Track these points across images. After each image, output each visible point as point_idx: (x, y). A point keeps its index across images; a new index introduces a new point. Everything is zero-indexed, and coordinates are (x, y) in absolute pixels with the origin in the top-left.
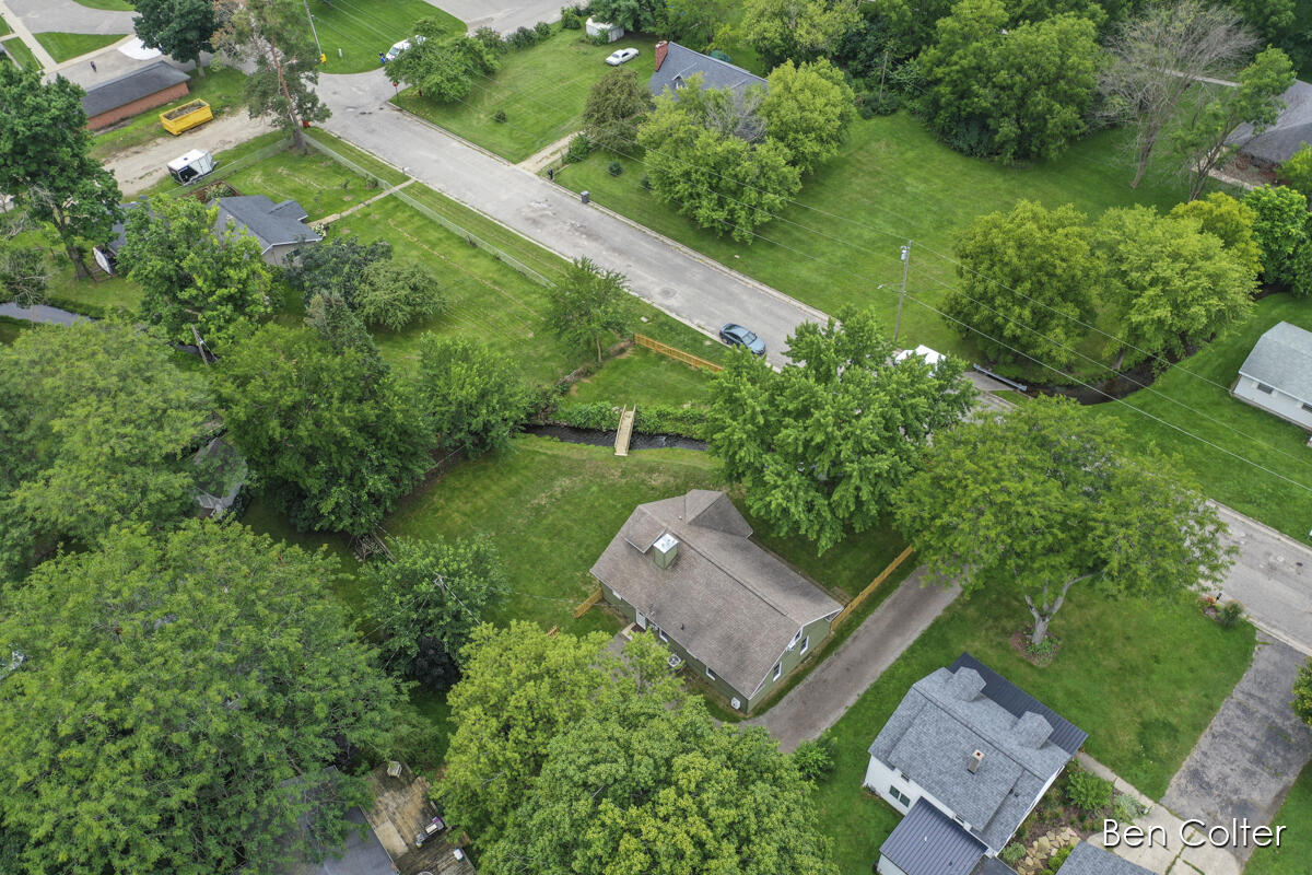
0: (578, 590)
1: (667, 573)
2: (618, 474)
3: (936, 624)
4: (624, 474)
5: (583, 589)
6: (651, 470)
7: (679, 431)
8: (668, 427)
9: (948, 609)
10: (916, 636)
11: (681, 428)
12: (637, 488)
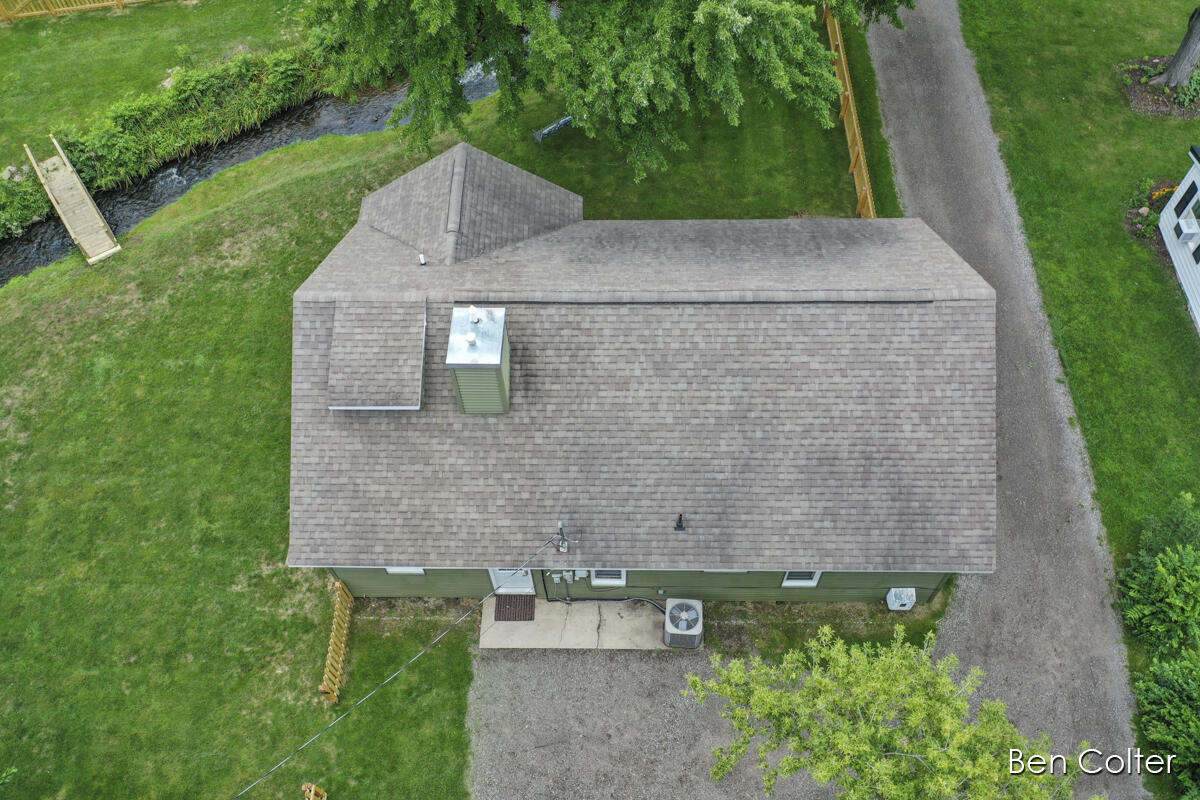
0: (273, 628)
1: (521, 417)
2: (134, 295)
3: (1014, 161)
4: (149, 289)
5: (285, 614)
6: (207, 243)
7: (197, 138)
8: (167, 143)
9: (997, 123)
10: (1010, 202)
11: (195, 129)
12: (209, 297)
